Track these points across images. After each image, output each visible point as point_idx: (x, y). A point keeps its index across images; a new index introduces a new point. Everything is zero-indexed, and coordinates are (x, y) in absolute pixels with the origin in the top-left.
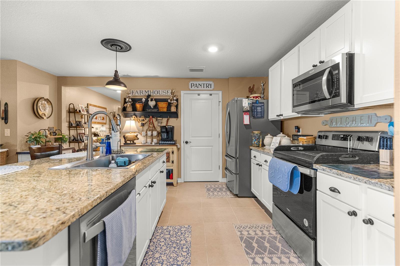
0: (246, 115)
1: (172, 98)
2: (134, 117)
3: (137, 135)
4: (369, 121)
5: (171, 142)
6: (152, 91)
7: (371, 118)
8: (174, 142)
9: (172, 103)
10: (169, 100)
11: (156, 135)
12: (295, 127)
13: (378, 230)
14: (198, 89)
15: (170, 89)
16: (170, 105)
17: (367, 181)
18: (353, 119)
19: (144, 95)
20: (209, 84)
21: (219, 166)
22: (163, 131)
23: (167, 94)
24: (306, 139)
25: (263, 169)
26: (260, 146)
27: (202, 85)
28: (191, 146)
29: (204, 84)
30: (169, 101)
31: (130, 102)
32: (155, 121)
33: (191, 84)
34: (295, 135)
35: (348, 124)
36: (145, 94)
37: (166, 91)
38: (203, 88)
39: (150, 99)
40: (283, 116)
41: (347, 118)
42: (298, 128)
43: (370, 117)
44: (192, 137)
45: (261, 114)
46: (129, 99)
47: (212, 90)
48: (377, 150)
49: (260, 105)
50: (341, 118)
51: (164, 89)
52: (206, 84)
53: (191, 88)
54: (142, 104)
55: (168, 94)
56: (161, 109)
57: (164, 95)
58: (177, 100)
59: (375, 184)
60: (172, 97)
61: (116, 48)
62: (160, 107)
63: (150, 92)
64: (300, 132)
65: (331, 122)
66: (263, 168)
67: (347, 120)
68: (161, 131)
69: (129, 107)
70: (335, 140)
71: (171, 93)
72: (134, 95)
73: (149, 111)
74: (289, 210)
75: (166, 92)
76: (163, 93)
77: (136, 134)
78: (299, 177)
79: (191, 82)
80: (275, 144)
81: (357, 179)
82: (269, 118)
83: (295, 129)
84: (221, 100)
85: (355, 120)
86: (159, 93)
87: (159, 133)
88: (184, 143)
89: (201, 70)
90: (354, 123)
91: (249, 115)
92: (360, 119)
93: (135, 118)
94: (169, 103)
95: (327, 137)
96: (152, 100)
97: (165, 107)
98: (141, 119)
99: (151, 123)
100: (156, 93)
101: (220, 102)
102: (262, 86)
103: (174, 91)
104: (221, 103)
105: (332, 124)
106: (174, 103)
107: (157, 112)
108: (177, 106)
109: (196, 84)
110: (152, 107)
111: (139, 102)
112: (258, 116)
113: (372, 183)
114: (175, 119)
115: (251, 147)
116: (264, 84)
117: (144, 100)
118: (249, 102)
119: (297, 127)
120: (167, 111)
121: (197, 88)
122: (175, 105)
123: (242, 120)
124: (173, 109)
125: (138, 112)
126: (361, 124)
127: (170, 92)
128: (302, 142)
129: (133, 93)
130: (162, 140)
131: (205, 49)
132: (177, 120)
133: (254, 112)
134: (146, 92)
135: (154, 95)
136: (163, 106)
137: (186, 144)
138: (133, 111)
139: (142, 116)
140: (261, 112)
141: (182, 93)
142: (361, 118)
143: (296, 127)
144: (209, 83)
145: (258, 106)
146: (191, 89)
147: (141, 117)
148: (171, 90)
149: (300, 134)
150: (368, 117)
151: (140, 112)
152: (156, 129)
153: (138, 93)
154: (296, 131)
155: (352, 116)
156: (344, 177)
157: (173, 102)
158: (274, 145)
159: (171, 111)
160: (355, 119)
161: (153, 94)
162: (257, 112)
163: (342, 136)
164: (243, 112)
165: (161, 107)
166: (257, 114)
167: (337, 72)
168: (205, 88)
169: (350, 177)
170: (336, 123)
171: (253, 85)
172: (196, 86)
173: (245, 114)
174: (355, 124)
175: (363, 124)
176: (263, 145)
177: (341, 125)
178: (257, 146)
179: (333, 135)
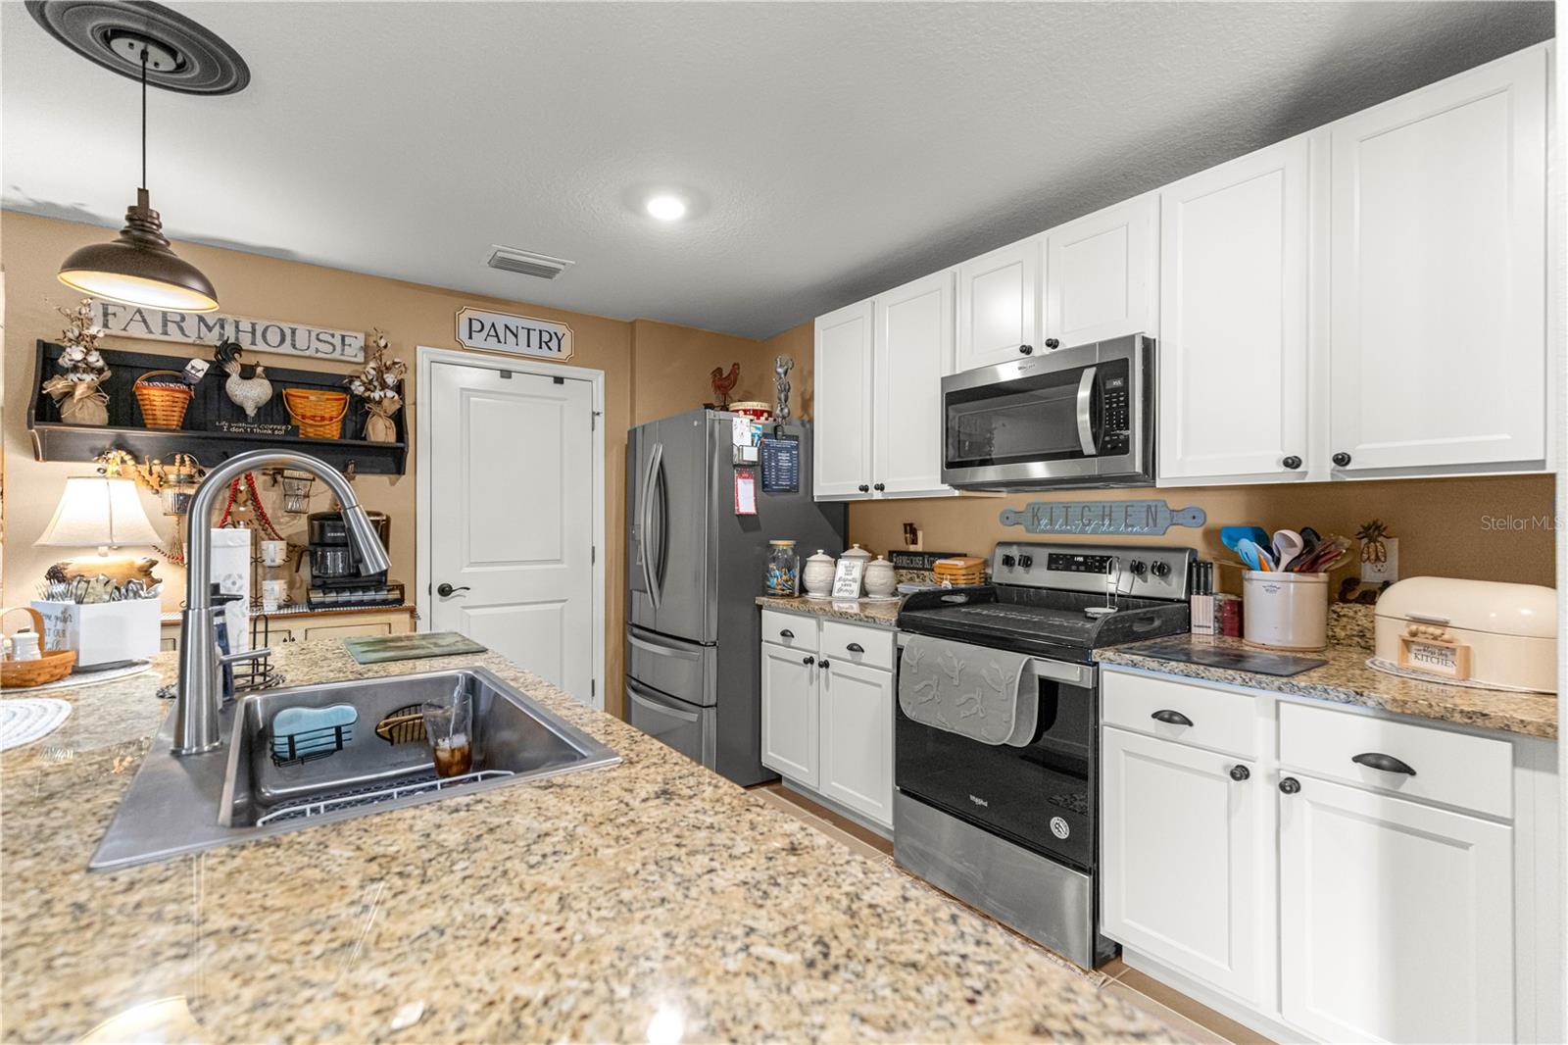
0: (745, 478)
1: (370, 378)
2: (118, 460)
3: (153, 563)
4: (1150, 521)
5: (382, 595)
6: (245, 326)
7: (1156, 512)
8: (396, 594)
9: (377, 398)
10: (357, 383)
11: (284, 557)
12: (905, 525)
13: (1311, 802)
14: (501, 347)
15: (355, 330)
16: (359, 410)
17: (1284, 684)
18: (1104, 512)
19: (190, 341)
20: (553, 335)
21: (593, 682)
22: (329, 541)
23: (342, 354)
24: (966, 568)
25: (835, 677)
26: (797, 594)
27: (522, 335)
28: (464, 608)
29: (529, 330)
30: (358, 388)
31: (90, 369)
32: (261, 486)
33: (470, 320)
34: (900, 553)
35: (1089, 525)
36: (199, 337)
37: (333, 336)
38: (523, 349)
39: (239, 369)
40: (885, 491)
41: (1084, 507)
42: (911, 530)
43: (1153, 509)
44: (472, 564)
45: (791, 479)
46: (88, 352)
47: (564, 363)
48: (1183, 597)
49: (787, 443)
50: (1067, 508)
51: (320, 326)
52: (540, 331)
53: (470, 338)
54: (184, 387)
55: (346, 352)
56: (311, 426)
57: (319, 355)
58: (399, 388)
59: (1308, 691)
60: (374, 369)
61: (144, 55)
62: (304, 417)
63: (237, 327)
64: (916, 544)
65: (1033, 517)
66: (834, 674)
67: (1085, 514)
68: (316, 539)
69: (88, 397)
70: (1057, 569)
71: (366, 349)
72: (115, 330)
73: (233, 430)
74: (979, 802)
75: (337, 341)
76: (315, 344)
77: (139, 559)
78: (1034, 691)
79: (469, 314)
80: (847, 582)
81: (1253, 681)
82: (816, 493)
83: (906, 532)
84: (600, 407)
85: (1110, 515)
86: (293, 340)
87: (294, 551)
88: (430, 593)
89: (548, 273)
90: (1107, 522)
91: (752, 481)
92: (1124, 513)
93: (131, 463)
94: (353, 396)
95: (1027, 562)
96: (248, 373)
97: (331, 419)
98: (173, 472)
99: (242, 497)
100: (274, 337)
101: (598, 414)
102: (779, 374)
103: (382, 343)
104: (600, 421)
105: (1036, 522)
106: (386, 403)
107: (288, 438)
108: (399, 418)
109: (493, 325)
110: (251, 411)
111: (154, 373)
112: (782, 485)
113: (1299, 689)
114: (385, 479)
115: (760, 600)
116: (787, 370)
117: (199, 367)
118: (754, 431)
119: (911, 525)
120: (341, 438)
121: (499, 342)
122: (391, 413)
123: (729, 496)
124: (380, 431)
125: (149, 430)
126: (1127, 526)
127: (357, 342)
128: (949, 577)
129: (110, 317)
130: (322, 584)
131: (632, 200)
132: (393, 484)
133: (770, 470)
134: (207, 326)
135: (261, 346)
136: (319, 411)
137: (441, 601)
138: (114, 422)
139: (183, 453)
140: (790, 470)
141: (424, 355)
142: (1126, 512)
143: (908, 528)
144: (552, 327)
145: (780, 450)
146: (468, 343)
147: (173, 463)
148: (361, 337)
149: (919, 547)
150: (1145, 509)
151: (173, 431)
152: (276, 527)
153: (144, 321)
154: (906, 538)
155: (1101, 502)
156: (1209, 679)
157: (382, 394)
158: (844, 588)
159: (365, 439)
160: (1111, 511)
161: (253, 343)
162: (778, 469)
163: (1081, 559)
164: (735, 466)
165: (308, 414)
166: (778, 478)
167: (1117, 383)
168: (534, 350)
169: (1230, 678)
170: (1051, 520)
171: (733, 366)
172: (492, 333)
173: (741, 476)
174: (1110, 525)
175: (1133, 526)
176: (803, 590)
177: (1067, 526)
178: (782, 595)
179: (1050, 555)
